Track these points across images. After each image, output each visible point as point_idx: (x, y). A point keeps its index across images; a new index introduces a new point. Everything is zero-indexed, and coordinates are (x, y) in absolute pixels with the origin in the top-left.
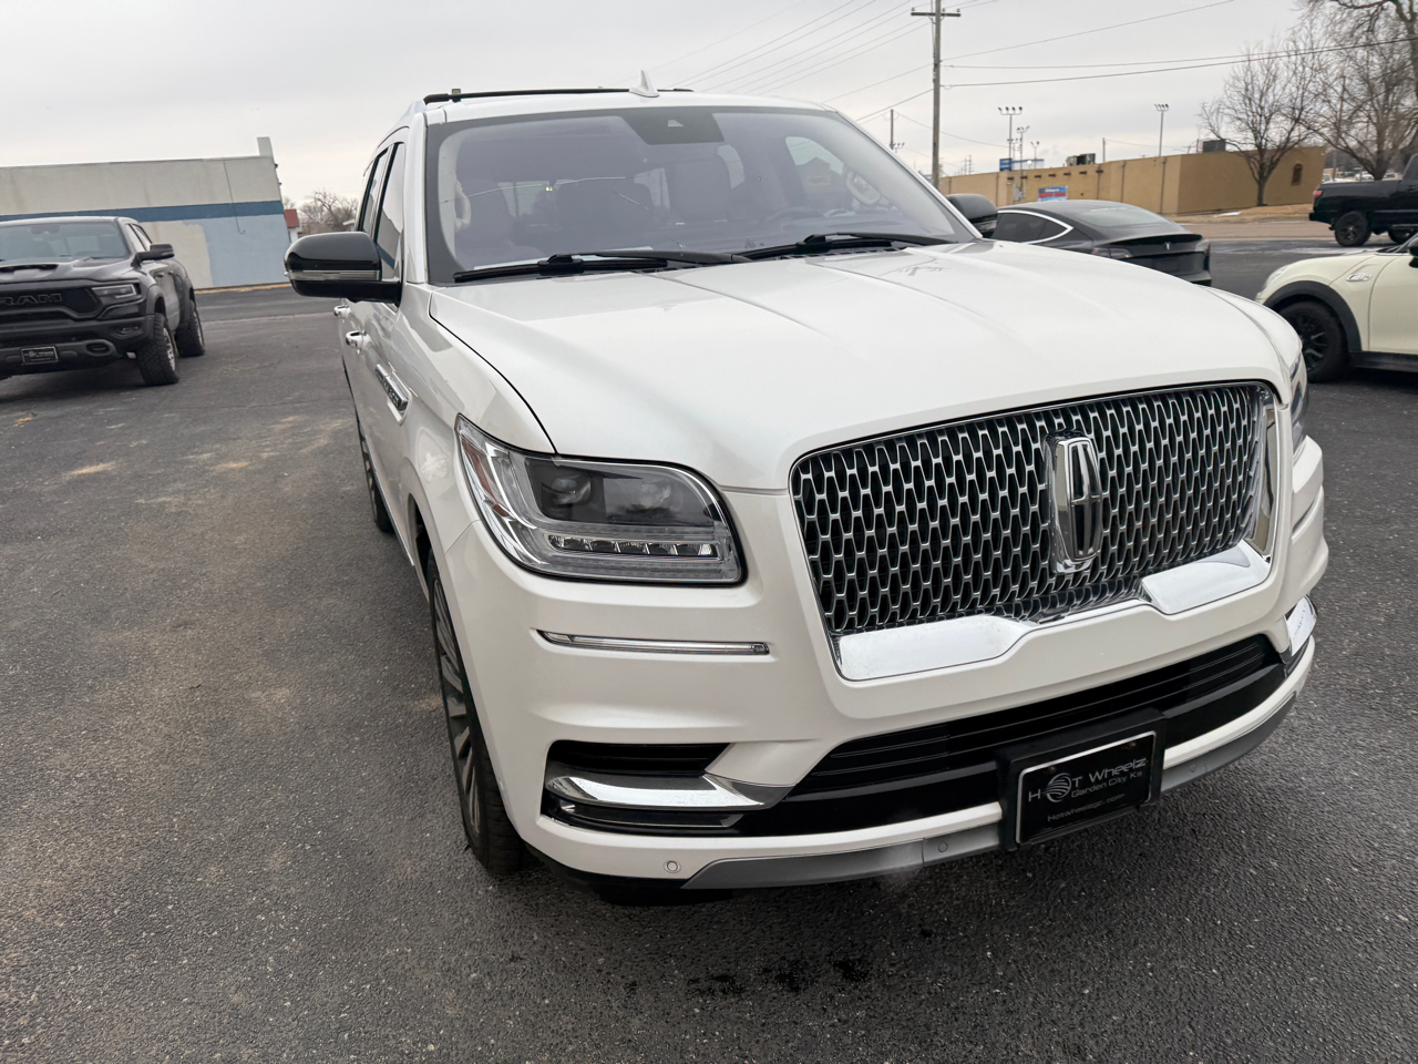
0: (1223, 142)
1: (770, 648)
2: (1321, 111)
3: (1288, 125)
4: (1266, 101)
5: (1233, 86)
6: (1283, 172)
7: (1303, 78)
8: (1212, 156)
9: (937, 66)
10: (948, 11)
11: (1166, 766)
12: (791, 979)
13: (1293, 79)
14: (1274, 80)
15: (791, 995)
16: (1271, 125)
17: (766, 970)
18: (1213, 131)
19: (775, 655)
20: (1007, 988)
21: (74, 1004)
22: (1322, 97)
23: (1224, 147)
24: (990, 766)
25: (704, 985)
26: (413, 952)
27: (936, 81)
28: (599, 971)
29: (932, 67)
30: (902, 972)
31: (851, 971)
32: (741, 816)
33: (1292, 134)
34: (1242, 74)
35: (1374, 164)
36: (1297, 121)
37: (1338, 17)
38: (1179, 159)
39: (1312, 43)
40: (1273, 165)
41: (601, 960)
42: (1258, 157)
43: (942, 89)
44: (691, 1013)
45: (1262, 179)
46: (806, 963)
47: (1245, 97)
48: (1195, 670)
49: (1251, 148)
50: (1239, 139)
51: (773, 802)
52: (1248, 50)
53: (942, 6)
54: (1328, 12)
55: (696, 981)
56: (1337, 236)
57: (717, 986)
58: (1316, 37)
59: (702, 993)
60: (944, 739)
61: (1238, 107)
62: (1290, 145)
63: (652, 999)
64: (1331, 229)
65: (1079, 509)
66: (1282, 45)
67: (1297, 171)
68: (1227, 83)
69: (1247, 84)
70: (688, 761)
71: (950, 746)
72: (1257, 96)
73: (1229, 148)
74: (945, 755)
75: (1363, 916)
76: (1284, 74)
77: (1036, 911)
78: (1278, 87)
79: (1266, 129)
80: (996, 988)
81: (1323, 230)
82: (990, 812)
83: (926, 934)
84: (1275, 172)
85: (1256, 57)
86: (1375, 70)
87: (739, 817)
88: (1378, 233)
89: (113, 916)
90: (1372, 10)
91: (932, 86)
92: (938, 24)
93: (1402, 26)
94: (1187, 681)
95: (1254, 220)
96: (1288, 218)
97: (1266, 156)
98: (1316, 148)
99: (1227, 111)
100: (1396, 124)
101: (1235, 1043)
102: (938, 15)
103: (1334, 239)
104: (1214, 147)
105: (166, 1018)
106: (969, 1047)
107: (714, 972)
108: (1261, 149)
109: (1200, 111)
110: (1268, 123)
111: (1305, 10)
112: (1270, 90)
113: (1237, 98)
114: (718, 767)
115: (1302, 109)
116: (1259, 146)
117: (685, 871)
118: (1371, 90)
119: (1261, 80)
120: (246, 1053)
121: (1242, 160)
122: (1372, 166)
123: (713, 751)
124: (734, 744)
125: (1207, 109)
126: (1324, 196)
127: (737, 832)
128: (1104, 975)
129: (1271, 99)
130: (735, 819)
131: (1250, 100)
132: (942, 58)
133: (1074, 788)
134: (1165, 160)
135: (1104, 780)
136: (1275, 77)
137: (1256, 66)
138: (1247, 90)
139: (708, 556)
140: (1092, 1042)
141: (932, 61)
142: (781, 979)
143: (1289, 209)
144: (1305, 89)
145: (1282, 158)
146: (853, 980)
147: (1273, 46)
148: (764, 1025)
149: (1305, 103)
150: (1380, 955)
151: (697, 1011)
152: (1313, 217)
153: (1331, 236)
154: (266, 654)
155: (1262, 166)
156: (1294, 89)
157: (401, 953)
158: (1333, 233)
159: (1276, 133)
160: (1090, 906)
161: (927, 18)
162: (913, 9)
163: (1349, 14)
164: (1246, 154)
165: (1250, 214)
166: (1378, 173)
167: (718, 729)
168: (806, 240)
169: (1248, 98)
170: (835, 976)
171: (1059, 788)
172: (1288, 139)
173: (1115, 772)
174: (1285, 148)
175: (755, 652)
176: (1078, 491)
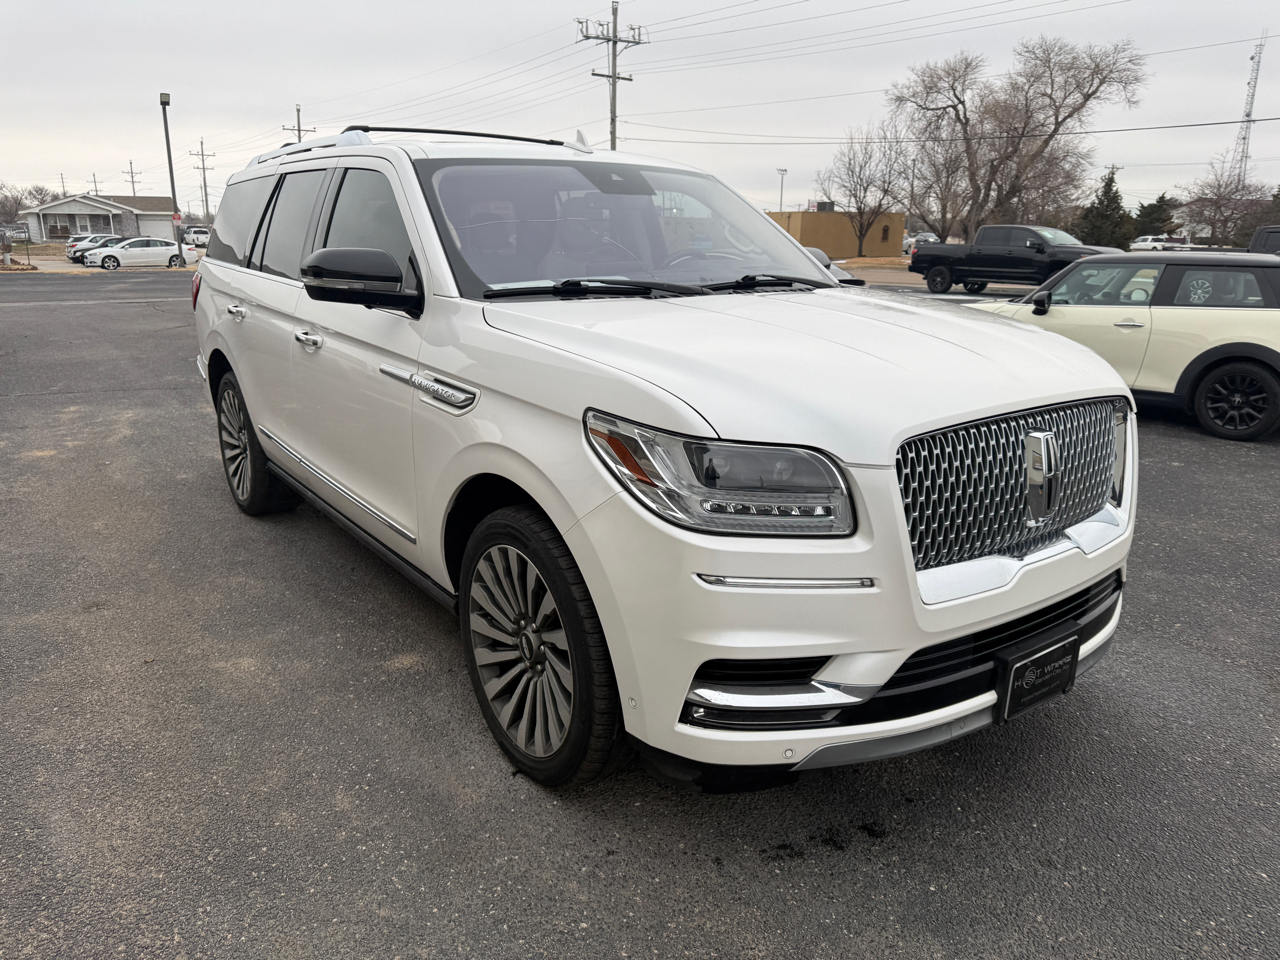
0: (832, 204)
1: (875, 582)
2: (902, 186)
3: (880, 194)
4: (864, 175)
5: (841, 160)
6: (876, 231)
7: (890, 159)
8: (823, 215)
9: (613, 120)
10: (622, 75)
11: (1080, 658)
12: (834, 841)
13: (883, 161)
14: (870, 158)
15: (839, 852)
16: (868, 193)
17: (812, 838)
18: (825, 194)
19: (879, 587)
20: (983, 830)
21: (225, 938)
22: (903, 175)
23: (833, 208)
24: (990, 665)
25: (773, 853)
26: (520, 858)
27: (613, 133)
28: (685, 853)
29: (609, 121)
30: (908, 827)
31: (873, 831)
32: (839, 711)
33: (883, 202)
34: (846, 151)
35: (940, 229)
36: (886, 192)
37: (916, 115)
38: (800, 215)
39: (896, 132)
40: (870, 225)
41: (681, 846)
42: (858, 218)
43: (617, 141)
44: (773, 874)
45: (862, 236)
46: (838, 830)
47: (848, 169)
48: (1093, 592)
49: (854, 210)
50: (844, 203)
51: (867, 697)
52: (851, 133)
53: (618, 71)
54: (909, 110)
55: (764, 851)
56: (929, 284)
57: (782, 852)
58: (899, 128)
59: (774, 859)
60: (972, 645)
61: (844, 177)
62: (882, 210)
63: (738, 868)
64: (924, 279)
65: (1050, 480)
66: (876, 134)
67: (886, 230)
68: (836, 157)
69: (850, 160)
70: (798, 671)
71: (976, 650)
72: (857, 169)
73: (836, 209)
74: (970, 657)
75: (1175, 760)
76: (877, 155)
77: (974, 777)
78: (873, 164)
79: (864, 197)
80: (976, 830)
81: (918, 280)
82: (988, 698)
83: (910, 801)
84: (870, 230)
85: (857, 141)
86: (940, 159)
87: (838, 711)
88: (957, 284)
89: (210, 863)
90: (939, 112)
91: (609, 137)
92: (614, 86)
93: (959, 127)
94: (1087, 601)
95: (858, 268)
96: (882, 268)
97: (865, 217)
98: (900, 214)
99: (836, 179)
100: (954, 202)
101: (1141, 845)
102: (614, 78)
103: (926, 286)
104: (825, 207)
105: (326, 937)
106: (980, 870)
107: (775, 842)
108: (860, 211)
109: (815, 177)
110: (865, 190)
111: (893, 107)
112: (867, 165)
113: (843, 170)
114: (825, 674)
115: (890, 183)
116: (859, 209)
117: (797, 757)
118: (937, 174)
119: (860, 157)
120: (423, 953)
121: (847, 220)
122: (938, 231)
123: (819, 663)
124: (837, 656)
125: (821, 176)
126: (919, 253)
127: (838, 723)
128: (1040, 814)
129: (867, 173)
130: (835, 713)
131: (852, 172)
132: (617, 114)
133: (1037, 678)
134: (790, 215)
135: (1051, 671)
136: (870, 157)
137: (857, 147)
138: (850, 164)
139: (822, 515)
140: (1055, 857)
141: (609, 115)
142: (826, 842)
143: (883, 260)
144: (892, 169)
145: (876, 220)
146: (877, 837)
147: (869, 133)
148: (832, 874)
149: (892, 178)
150: (1196, 783)
151: (778, 871)
152: (912, 269)
153: (924, 285)
154: (204, 628)
155: (861, 225)
156: (884, 167)
157: (511, 860)
158: (925, 282)
159: (872, 198)
160: (1007, 771)
161: (605, 79)
162: (593, 70)
163: (924, 116)
164: (849, 214)
165: (853, 263)
166: (943, 237)
167: (826, 645)
168: (743, 279)
169: (851, 170)
170: (863, 836)
171: (1030, 677)
172: (880, 205)
173: (1057, 665)
174: (878, 211)
175: (863, 585)
176: (1050, 470)
